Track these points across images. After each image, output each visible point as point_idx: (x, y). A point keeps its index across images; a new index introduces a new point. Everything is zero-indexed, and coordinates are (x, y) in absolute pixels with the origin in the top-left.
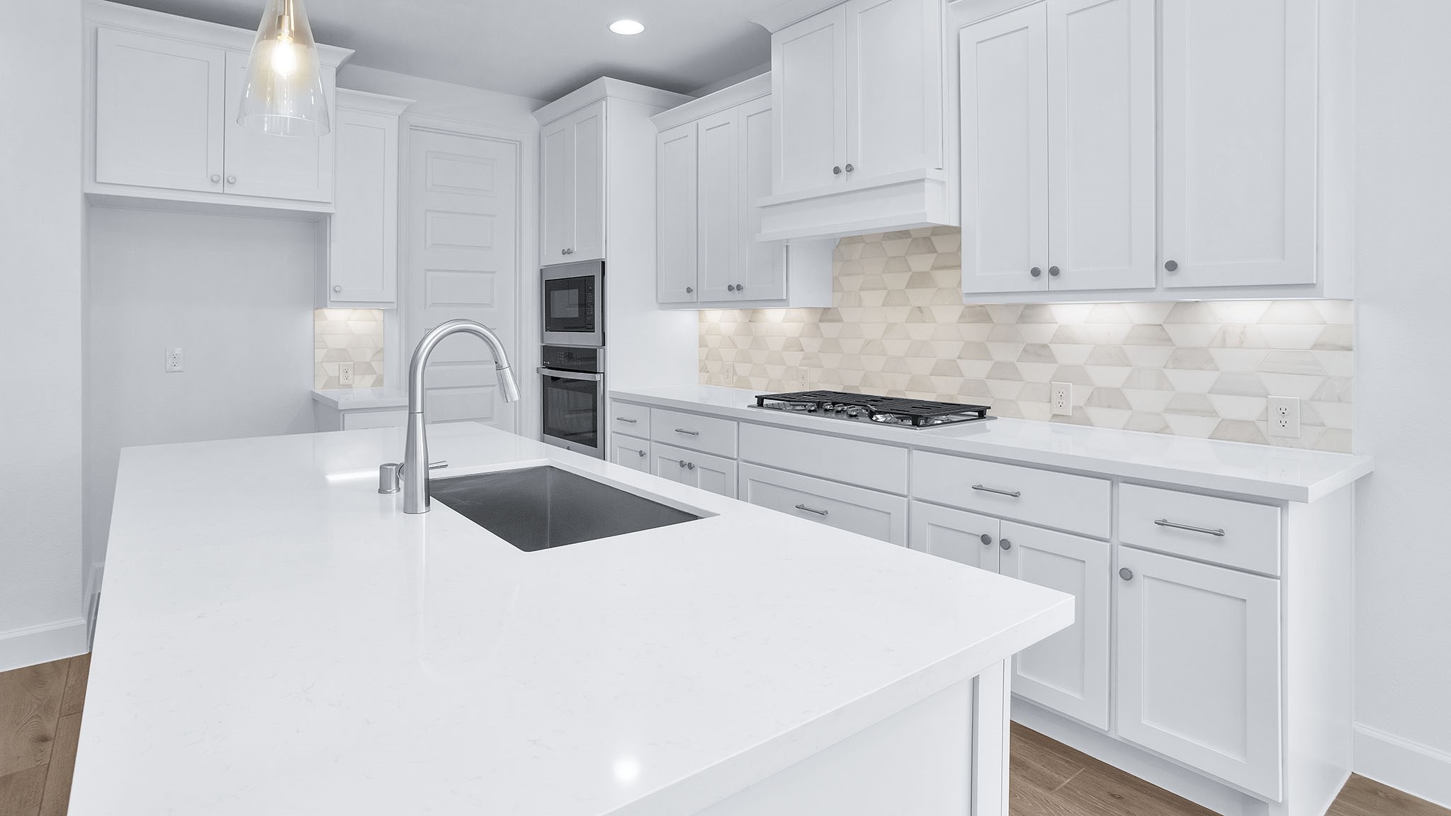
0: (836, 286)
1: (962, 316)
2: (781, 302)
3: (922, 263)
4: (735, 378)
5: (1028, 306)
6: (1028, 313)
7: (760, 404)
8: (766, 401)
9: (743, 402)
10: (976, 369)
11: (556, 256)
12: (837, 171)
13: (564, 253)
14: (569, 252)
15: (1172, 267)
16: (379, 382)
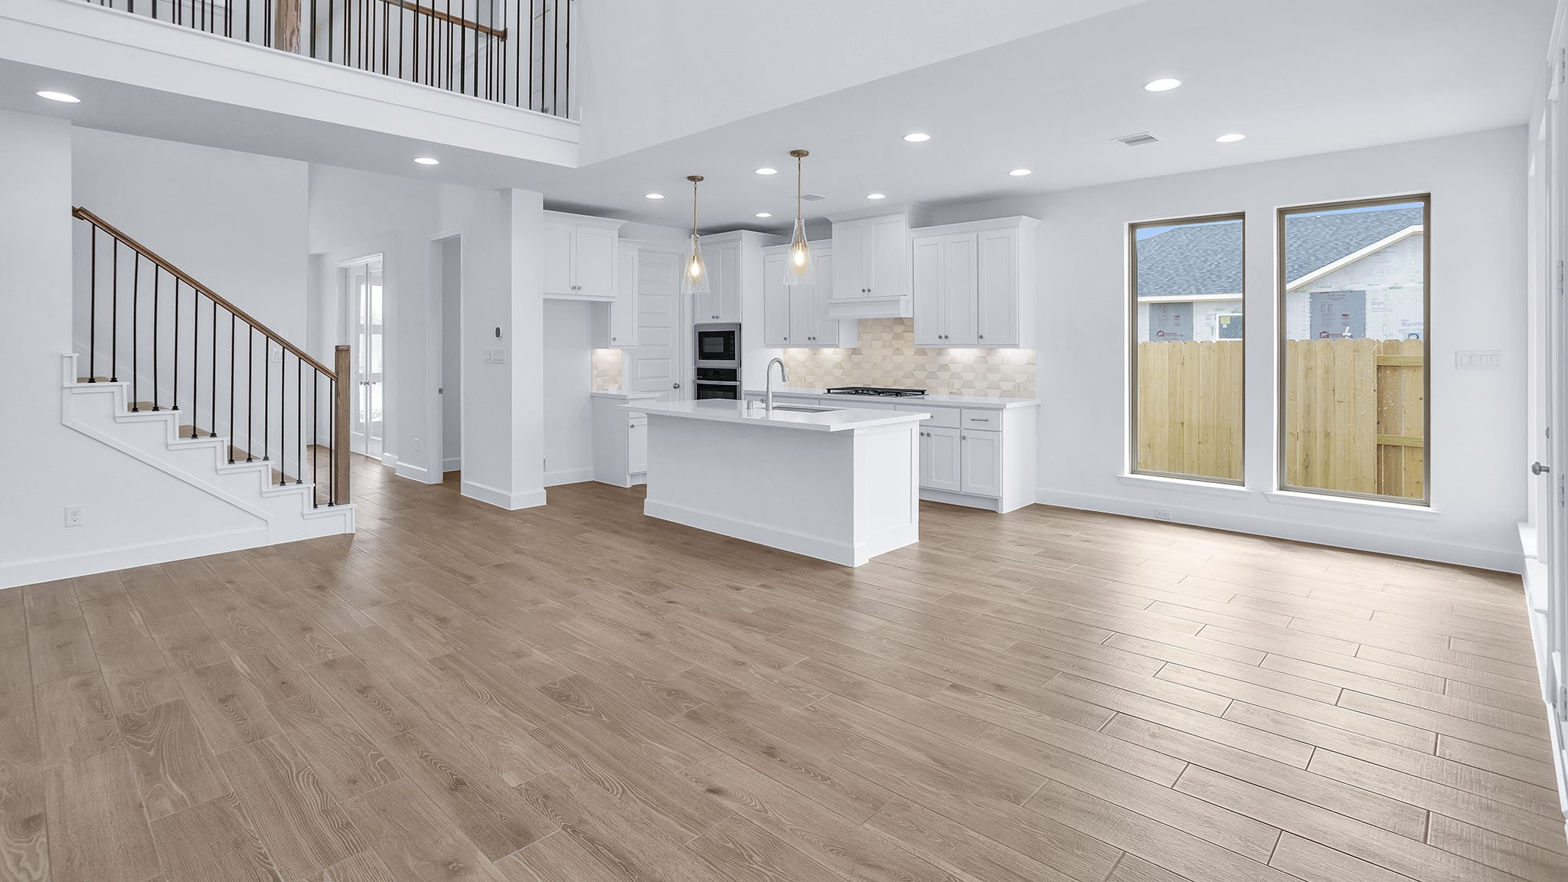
0: (859, 337)
1: (915, 353)
2: (836, 346)
3: (899, 329)
4: (806, 383)
5: (940, 349)
6: (940, 351)
7: (829, 392)
8: (831, 391)
9: (821, 391)
10: (920, 375)
11: (707, 319)
12: (863, 291)
13: (713, 317)
14: (717, 317)
15: (981, 337)
16: (620, 388)
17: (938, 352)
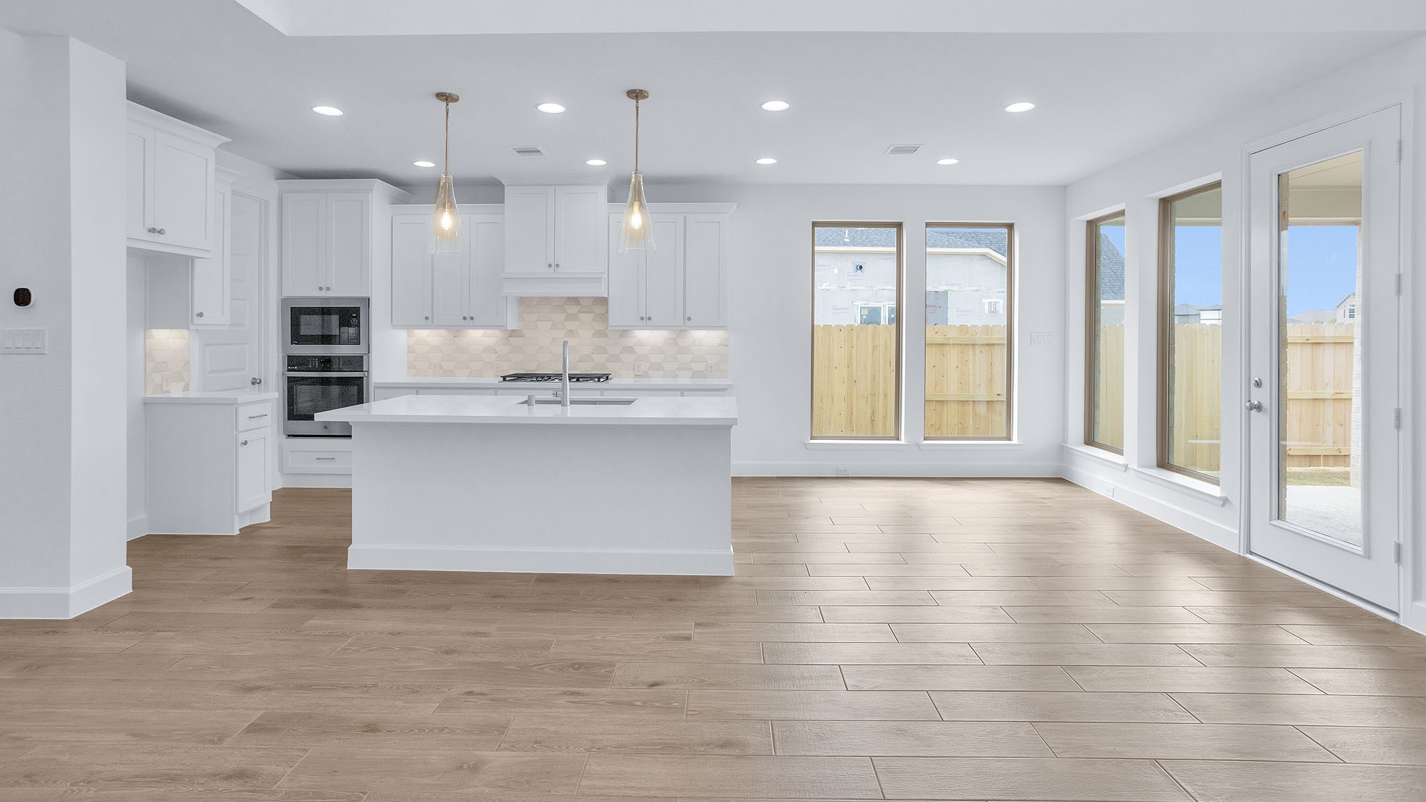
0: (521, 318)
1: (594, 334)
3: (573, 309)
4: (441, 371)
5: (629, 331)
6: (628, 333)
7: (504, 380)
8: (508, 378)
10: (601, 359)
11: (309, 291)
12: (550, 266)
13: (321, 289)
14: (328, 289)
15: (689, 319)
16: (186, 388)
17: (622, 335)
